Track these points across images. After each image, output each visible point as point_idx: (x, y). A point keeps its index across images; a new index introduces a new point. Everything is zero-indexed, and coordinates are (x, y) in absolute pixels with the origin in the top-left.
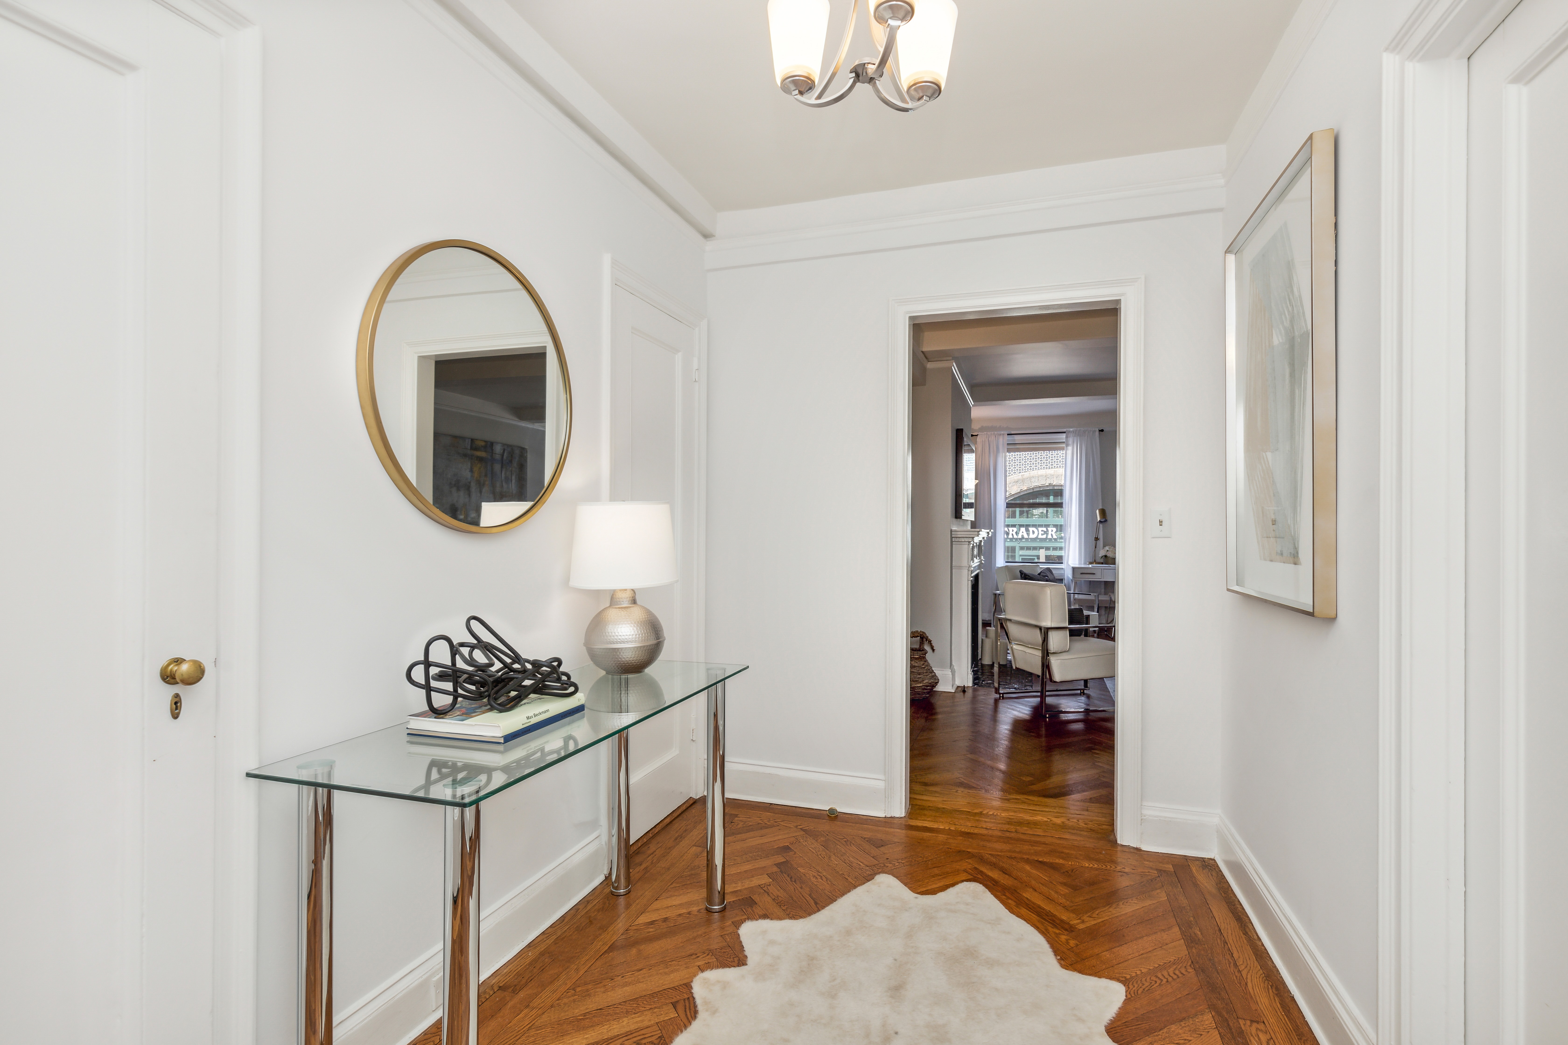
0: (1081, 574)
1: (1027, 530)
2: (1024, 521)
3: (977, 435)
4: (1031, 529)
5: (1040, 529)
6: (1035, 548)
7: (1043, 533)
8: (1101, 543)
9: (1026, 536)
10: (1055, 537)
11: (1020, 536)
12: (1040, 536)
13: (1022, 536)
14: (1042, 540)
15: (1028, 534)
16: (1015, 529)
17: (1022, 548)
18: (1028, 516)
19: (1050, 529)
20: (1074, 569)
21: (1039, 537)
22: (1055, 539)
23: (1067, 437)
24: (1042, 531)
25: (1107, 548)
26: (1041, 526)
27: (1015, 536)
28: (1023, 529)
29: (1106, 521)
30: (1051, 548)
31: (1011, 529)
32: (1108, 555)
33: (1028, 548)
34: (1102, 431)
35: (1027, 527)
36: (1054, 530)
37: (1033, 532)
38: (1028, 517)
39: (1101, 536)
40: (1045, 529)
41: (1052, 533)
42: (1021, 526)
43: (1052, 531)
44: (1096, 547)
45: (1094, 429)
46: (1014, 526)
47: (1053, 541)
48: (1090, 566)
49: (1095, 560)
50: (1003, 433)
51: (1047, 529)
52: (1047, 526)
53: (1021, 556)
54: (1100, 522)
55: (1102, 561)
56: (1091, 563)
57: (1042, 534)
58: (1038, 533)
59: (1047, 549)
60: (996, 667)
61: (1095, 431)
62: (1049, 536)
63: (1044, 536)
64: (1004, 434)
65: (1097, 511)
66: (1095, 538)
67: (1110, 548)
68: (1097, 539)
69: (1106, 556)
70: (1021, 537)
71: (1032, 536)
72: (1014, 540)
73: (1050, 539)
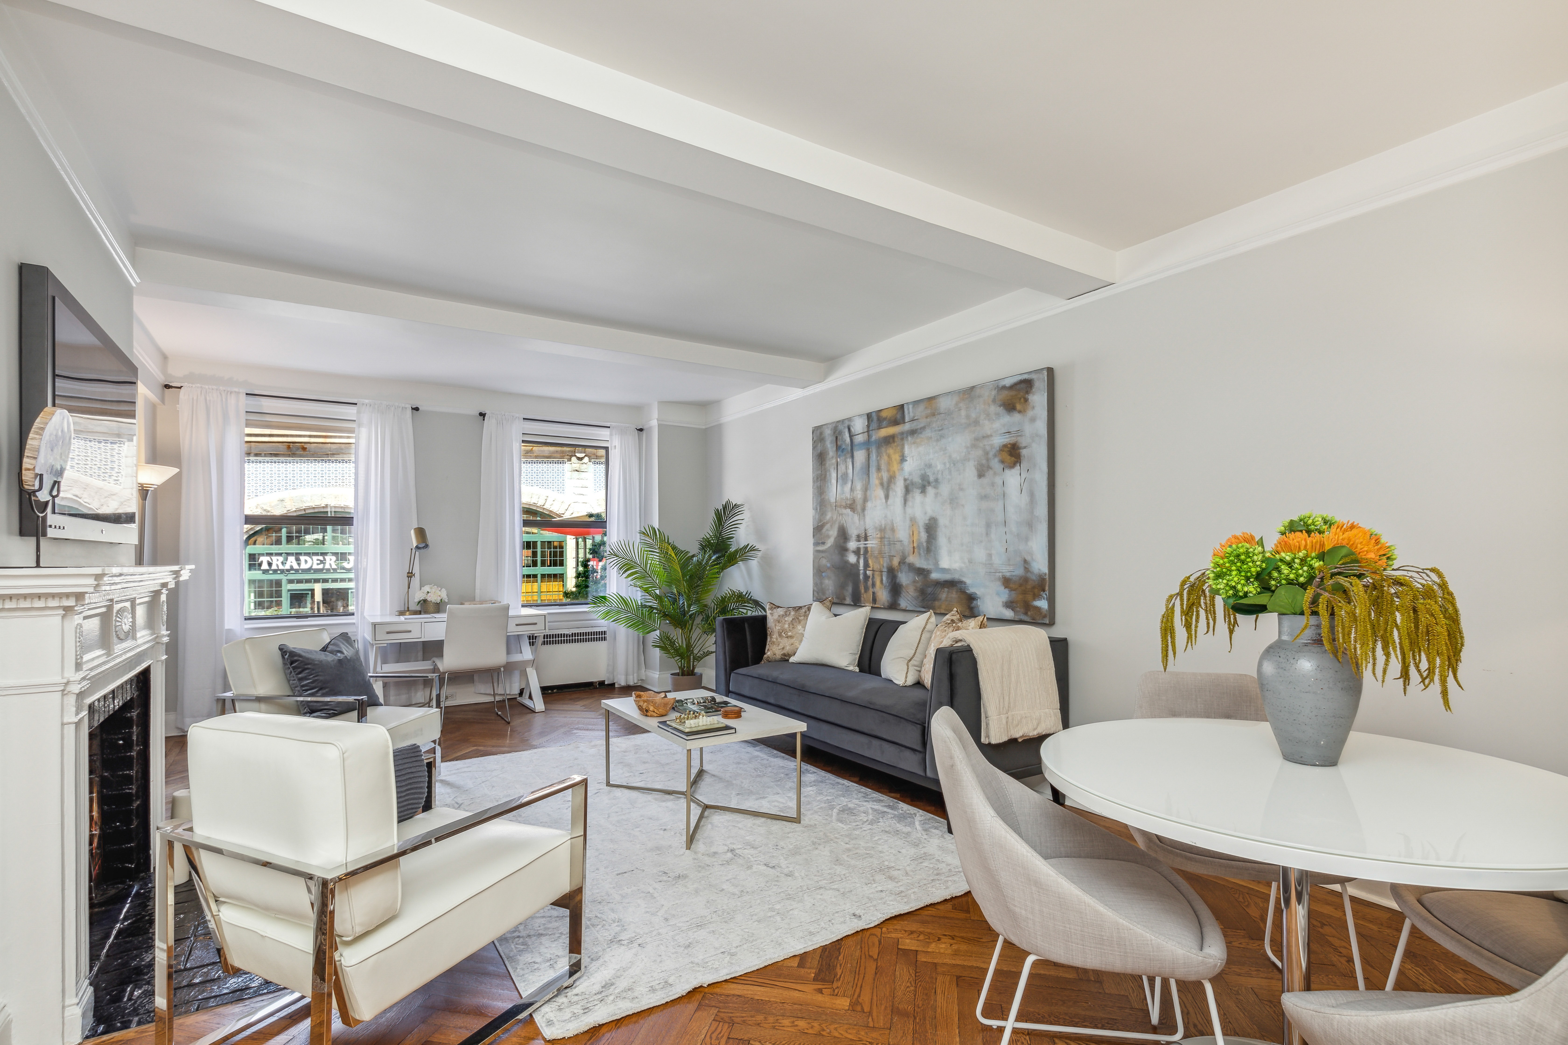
0: (388, 633)
1: (298, 560)
2: (293, 548)
3: (180, 388)
4: (302, 558)
5: (315, 558)
6: (308, 581)
7: (319, 562)
8: (416, 581)
9: (296, 567)
10: (334, 566)
11: (287, 567)
12: (315, 567)
13: (292, 567)
14: (317, 571)
15: (299, 564)
16: (281, 559)
17: (291, 581)
18: (299, 542)
19: (327, 558)
20: (375, 625)
21: (313, 567)
22: (335, 570)
23: (359, 412)
24: (318, 560)
25: (427, 588)
26: (317, 554)
27: (281, 567)
28: (292, 559)
29: (427, 546)
30: (330, 580)
31: (274, 558)
32: (429, 599)
33: (299, 581)
34: (417, 409)
35: (297, 555)
36: (334, 558)
37: (306, 561)
38: (299, 544)
39: (416, 570)
40: (321, 558)
41: (331, 562)
42: (288, 554)
43: (331, 560)
44: (409, 588)
45: (403, 405)
46: (280, 554)
47: (332, 571)
48: (402, 618)
49: (408, 608)
50: (237, 390)
51: (325, 559)
52: (324, 554)
53: (289, 590)
54: (417, 548)
55: (418, 608)
56: (401, 613)
57: (318, 564)
58: (313, 563)
59: (325, 581)
60: (162, 950)
61: (406, 408)
62: (327, 566)
63: (321, 566)
64: (239, 393)
65: (412, 532)
66: (409, 573)
67: (431, 588)
68: (410, 575)
69: (425, 601)
70: (289, 568)
71: (304, 566)
72: (279, 572)
73: (328, 570)
